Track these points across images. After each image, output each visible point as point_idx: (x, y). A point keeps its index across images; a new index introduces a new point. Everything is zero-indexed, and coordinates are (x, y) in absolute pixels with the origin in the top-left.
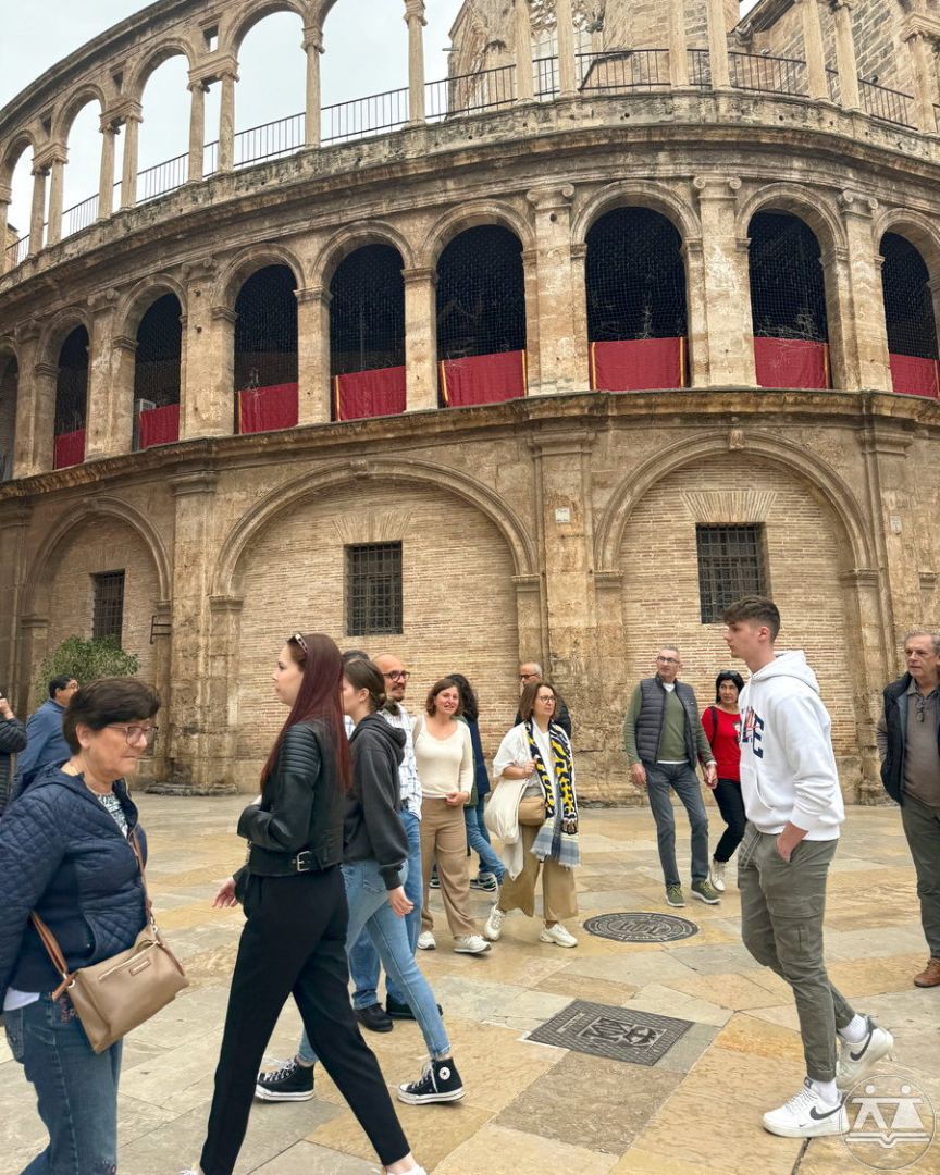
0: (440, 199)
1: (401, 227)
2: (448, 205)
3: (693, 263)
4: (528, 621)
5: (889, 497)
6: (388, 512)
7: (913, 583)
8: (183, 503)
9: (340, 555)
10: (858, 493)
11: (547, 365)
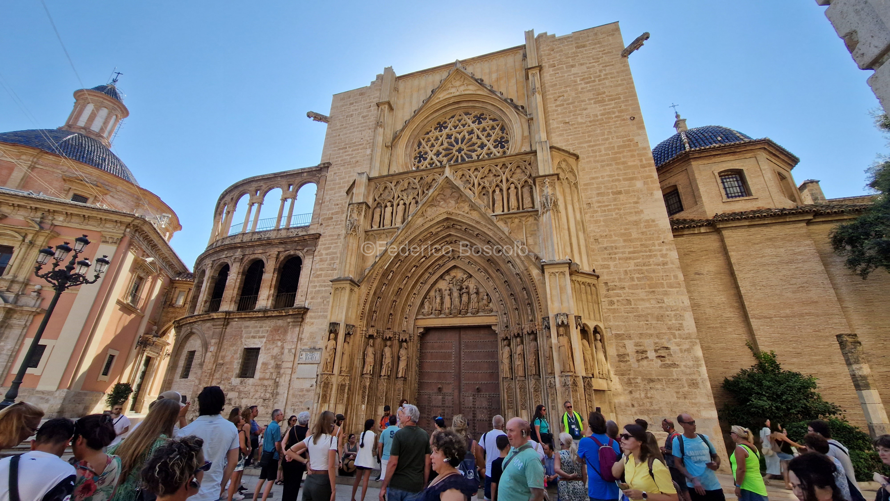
5: (213, 341)
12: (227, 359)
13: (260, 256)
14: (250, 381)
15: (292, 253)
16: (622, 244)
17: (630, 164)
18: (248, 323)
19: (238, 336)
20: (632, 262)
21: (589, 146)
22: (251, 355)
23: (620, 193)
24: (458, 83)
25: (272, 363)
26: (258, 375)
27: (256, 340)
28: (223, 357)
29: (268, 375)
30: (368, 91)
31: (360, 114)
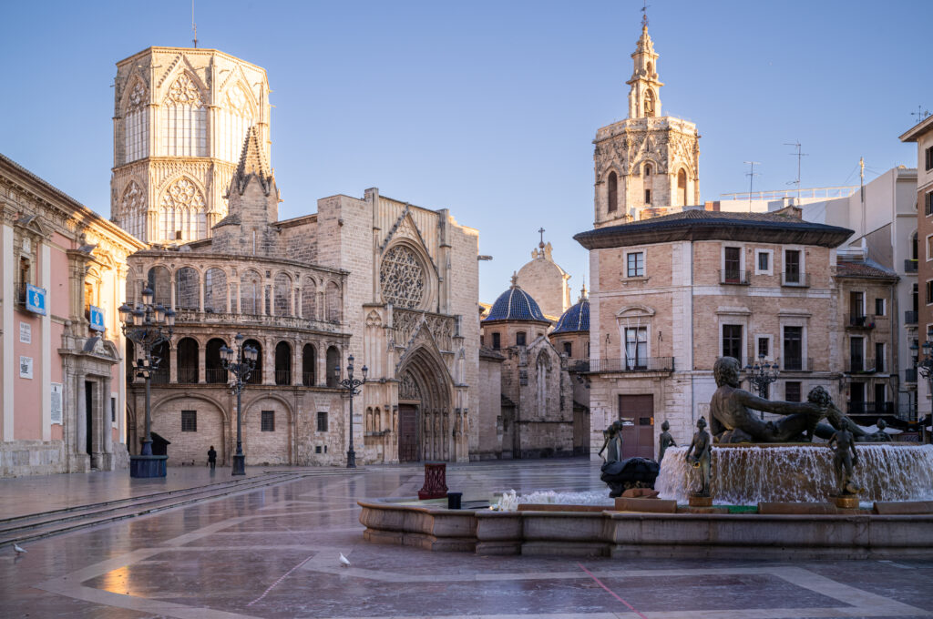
0: (208, 332)
1: (199, 337)
2: (210, 334)
3: (264, 355)
4: (227, 430)
5: (299, 406)
7: (302, 424)
9: (180, 412)
10: (293, 405)
12: (309, 419)
13: (312, 342)
14: (326, 433)
15: (333, 344)
17: (473, 331)
18: (316, 395)
19: (311, 404)
22: (322, 417)
24: (405, 223)
25: (336, 423)
26: (329, 430)
27: (324, 407)
28: (306, 418)
29: (335, 430)
30: (366, 207)
31: (362, 229)
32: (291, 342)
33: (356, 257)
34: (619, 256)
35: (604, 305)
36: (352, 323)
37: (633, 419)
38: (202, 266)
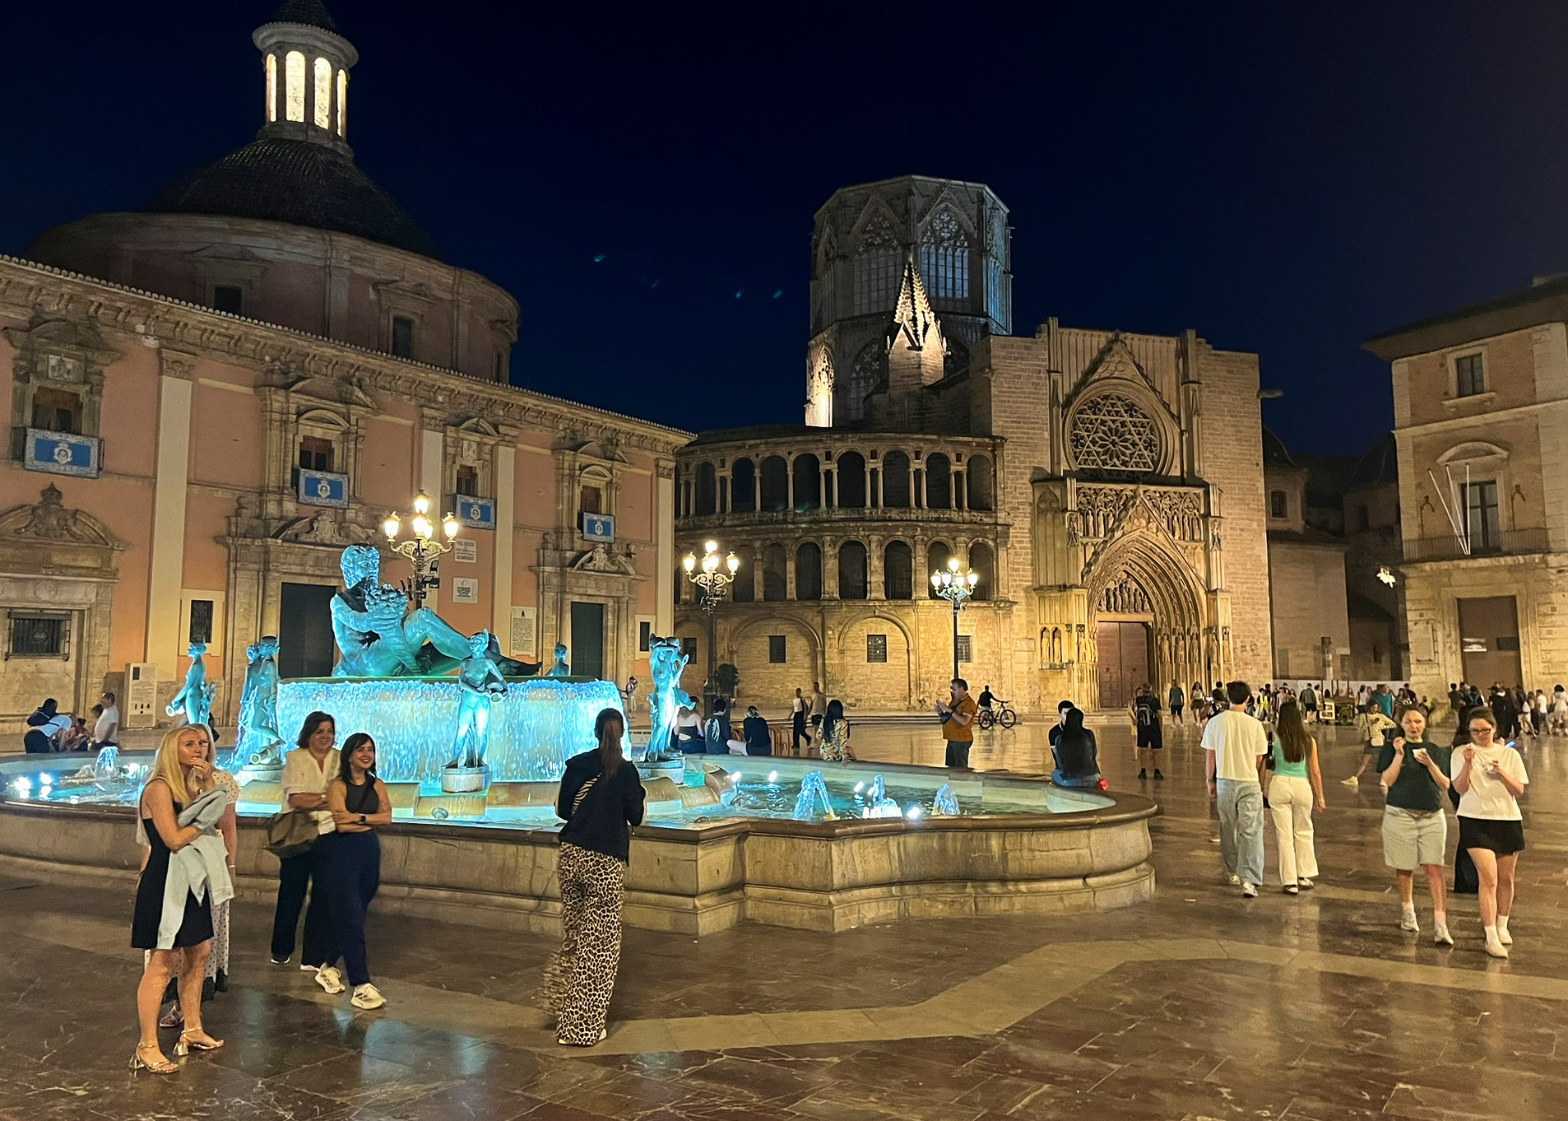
0: (797, 535)
2: (800, 537)
3: (869, 561)
4: (820, 661)
5: (921, 628)
6: (781, 627)
7: (928, 652)
8: (719, 621)
9: (768, 639)
10: (913, 627)
11: (827, 589)
12: (940, 645)
14: (971, 665)
15: (980, 541)
16: (1241, 571)
17: (1252, 506)
19: (942, 625)
20: (1245, 585)
21: (1229, 483)
22: (962, 643)
23: (1243, 530)
24: (1113, 359)
25: (988, 650)
26: (976, 660)
27: (966, 629)
28: (934, 644)
29: (986, 661)
30: (1034, 346)
31: (1029, 378)
32: (909, 542)
33: (1019, 417)
34: (1442, 365)
35: (1421, 450)
36: (1012, 509)
37: (1483, 641)
38: (790, 453)
